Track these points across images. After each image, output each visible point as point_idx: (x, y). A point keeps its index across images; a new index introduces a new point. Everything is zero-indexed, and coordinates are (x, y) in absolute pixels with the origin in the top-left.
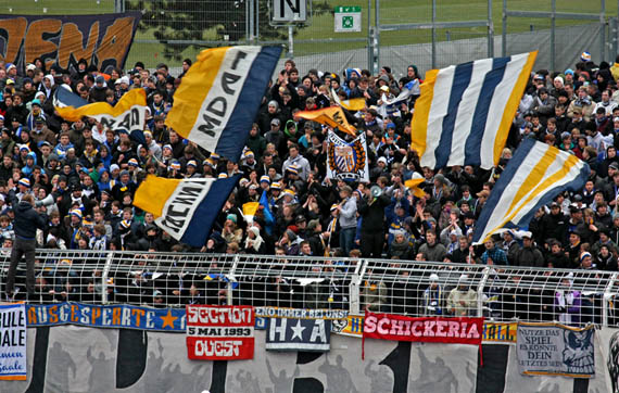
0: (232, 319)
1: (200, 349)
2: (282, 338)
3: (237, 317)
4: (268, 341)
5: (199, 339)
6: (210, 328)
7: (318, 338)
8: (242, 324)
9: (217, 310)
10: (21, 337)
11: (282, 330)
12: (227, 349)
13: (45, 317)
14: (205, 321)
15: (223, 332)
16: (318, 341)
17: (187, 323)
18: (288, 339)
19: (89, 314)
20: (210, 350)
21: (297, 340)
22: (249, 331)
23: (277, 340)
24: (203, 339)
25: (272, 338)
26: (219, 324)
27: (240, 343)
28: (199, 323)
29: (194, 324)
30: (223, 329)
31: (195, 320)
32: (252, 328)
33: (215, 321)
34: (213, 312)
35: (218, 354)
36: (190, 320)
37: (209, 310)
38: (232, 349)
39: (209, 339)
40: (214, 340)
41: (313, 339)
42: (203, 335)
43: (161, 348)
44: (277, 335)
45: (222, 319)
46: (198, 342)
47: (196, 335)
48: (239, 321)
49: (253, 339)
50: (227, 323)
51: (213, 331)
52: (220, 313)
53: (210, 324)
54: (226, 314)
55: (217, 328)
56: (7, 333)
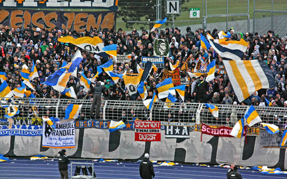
0: (152, 126)
1: (141, 137)
2: (172, 133)
3: (154, 125)
4: (166, 134)
5: (140, 133)
6: (144, 129)
7: (185, 133)
8: (156, 128)
9: (146, 122)
10: (73, 132)
11: (171, 130)
12: (151, 137)
13: (82, 125)
14: (142, 126)
15: (149, 131)
16: (185, 134)
17: (135, 127)
18: (174, 134)
19: (99, 124)
20: (144, 138)
21: (177, 134)
22: (159, 131)
23: (170, 134)
24: (142, 134)
25: (168, 133)
26: (147, 128)
27: (156, 135)
28: (140, 127)
29: (137, 128)
30: (149, 130)
31: (138, 126)
32: (160, 130)
33: (145, 127)
34: (145, 123)
35: (148, 139)
36: (136, 126)
37: (143, 122)
38: (153, 137)
39: (144, 134)
40: (146, 134)
41: (183, 134)
42: (141, 132)
43: (125, 137)
44: (170, 132)
45: (148, 126)
46: (140, 135)
47: (139, 132)
48: (155, 127)
49: (160, 134)
50: (150, 127)
51: (145, 130)
52: (147, 124)
53: (144, 128)
54: (150, 124)
55: (146, 129)
56: (68, 130)
